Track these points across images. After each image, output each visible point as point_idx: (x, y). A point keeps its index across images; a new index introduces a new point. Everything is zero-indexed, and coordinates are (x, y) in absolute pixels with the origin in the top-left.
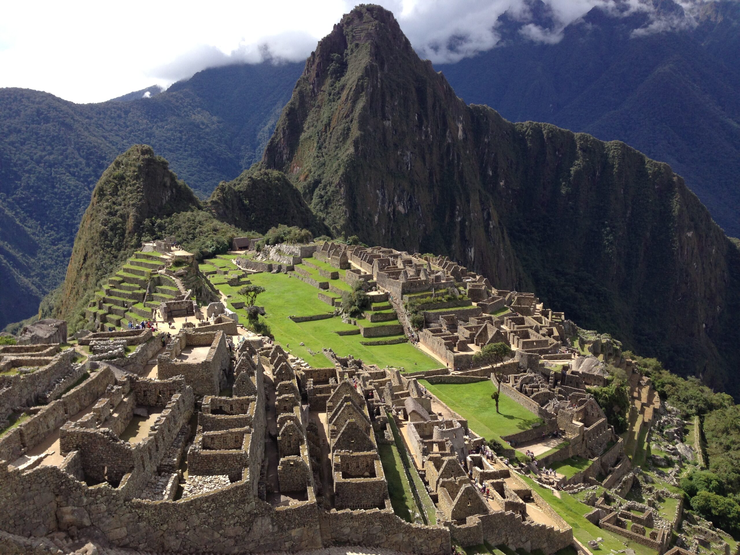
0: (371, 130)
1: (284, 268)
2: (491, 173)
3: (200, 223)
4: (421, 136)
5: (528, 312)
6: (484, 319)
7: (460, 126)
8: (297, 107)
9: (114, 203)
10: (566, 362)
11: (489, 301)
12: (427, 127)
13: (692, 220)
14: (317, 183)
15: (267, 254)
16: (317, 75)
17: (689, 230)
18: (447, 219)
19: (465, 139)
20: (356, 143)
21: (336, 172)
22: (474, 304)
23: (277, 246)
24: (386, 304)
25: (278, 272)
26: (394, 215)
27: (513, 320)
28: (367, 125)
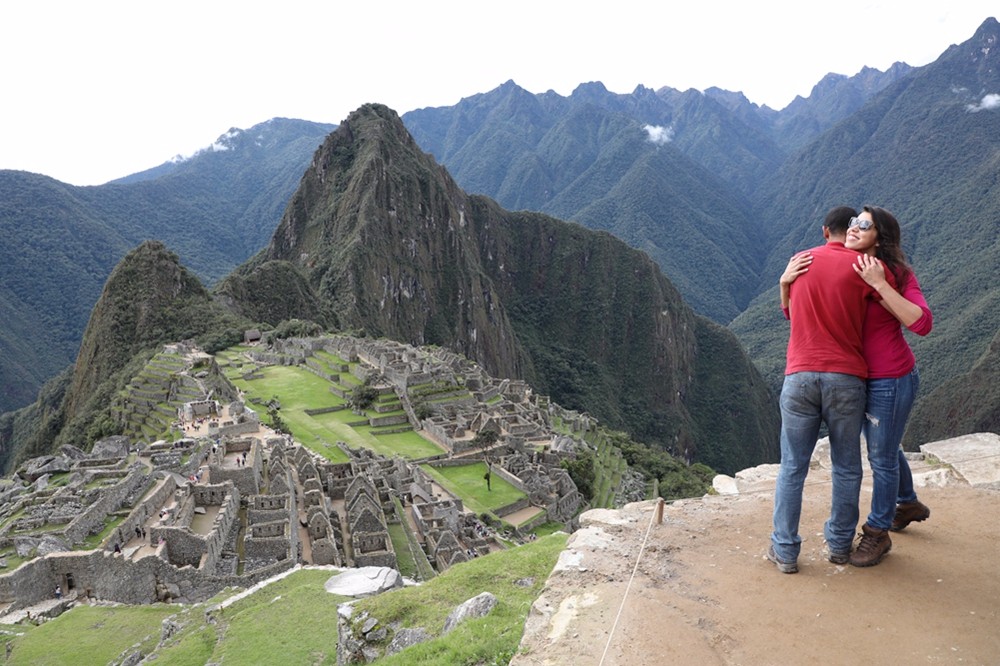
0: (377, 220)
1: (296, 360)
2: (491, 258)
3: (210, 315)
4: (424, 224)
5: (517, 399)
6: (479, 407)
7: (462, 214)
8: (304, 196)
9: (126, 298)
10: (547, 443)
11: (484, 391)
12: (430, 216)
13: (667, 300)
14: (324, 270)
15: (279, 347)
16: (325, 167)
17: (664, 310)
18: (450, 303)
19: (467, 226)
20: (362, 233)
21: (343, 259)
22: (471, 394)
23: (289, 339)
24: (393, 396)
25: (291, 364)
26: (399, 299)
27: (504, 407)
28: (373, 215)
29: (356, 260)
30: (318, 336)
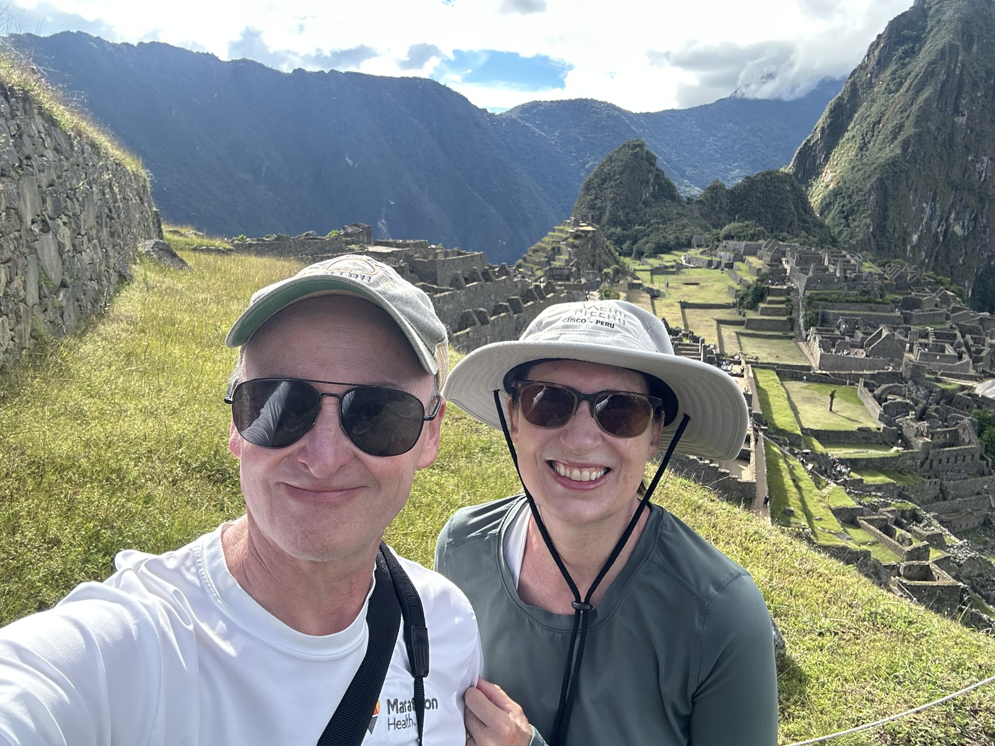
0: (933, 128)
1: (723, 265)
8: (845, 102)
10: (971, 383)
20: (905, 144)
22: (897, 312)
23: (726, 243)
24: (783, 298)
26: (945, 236)
27: (936, 334)
28: (927, 121)
29: (888, 178)
30: (757, 240)
